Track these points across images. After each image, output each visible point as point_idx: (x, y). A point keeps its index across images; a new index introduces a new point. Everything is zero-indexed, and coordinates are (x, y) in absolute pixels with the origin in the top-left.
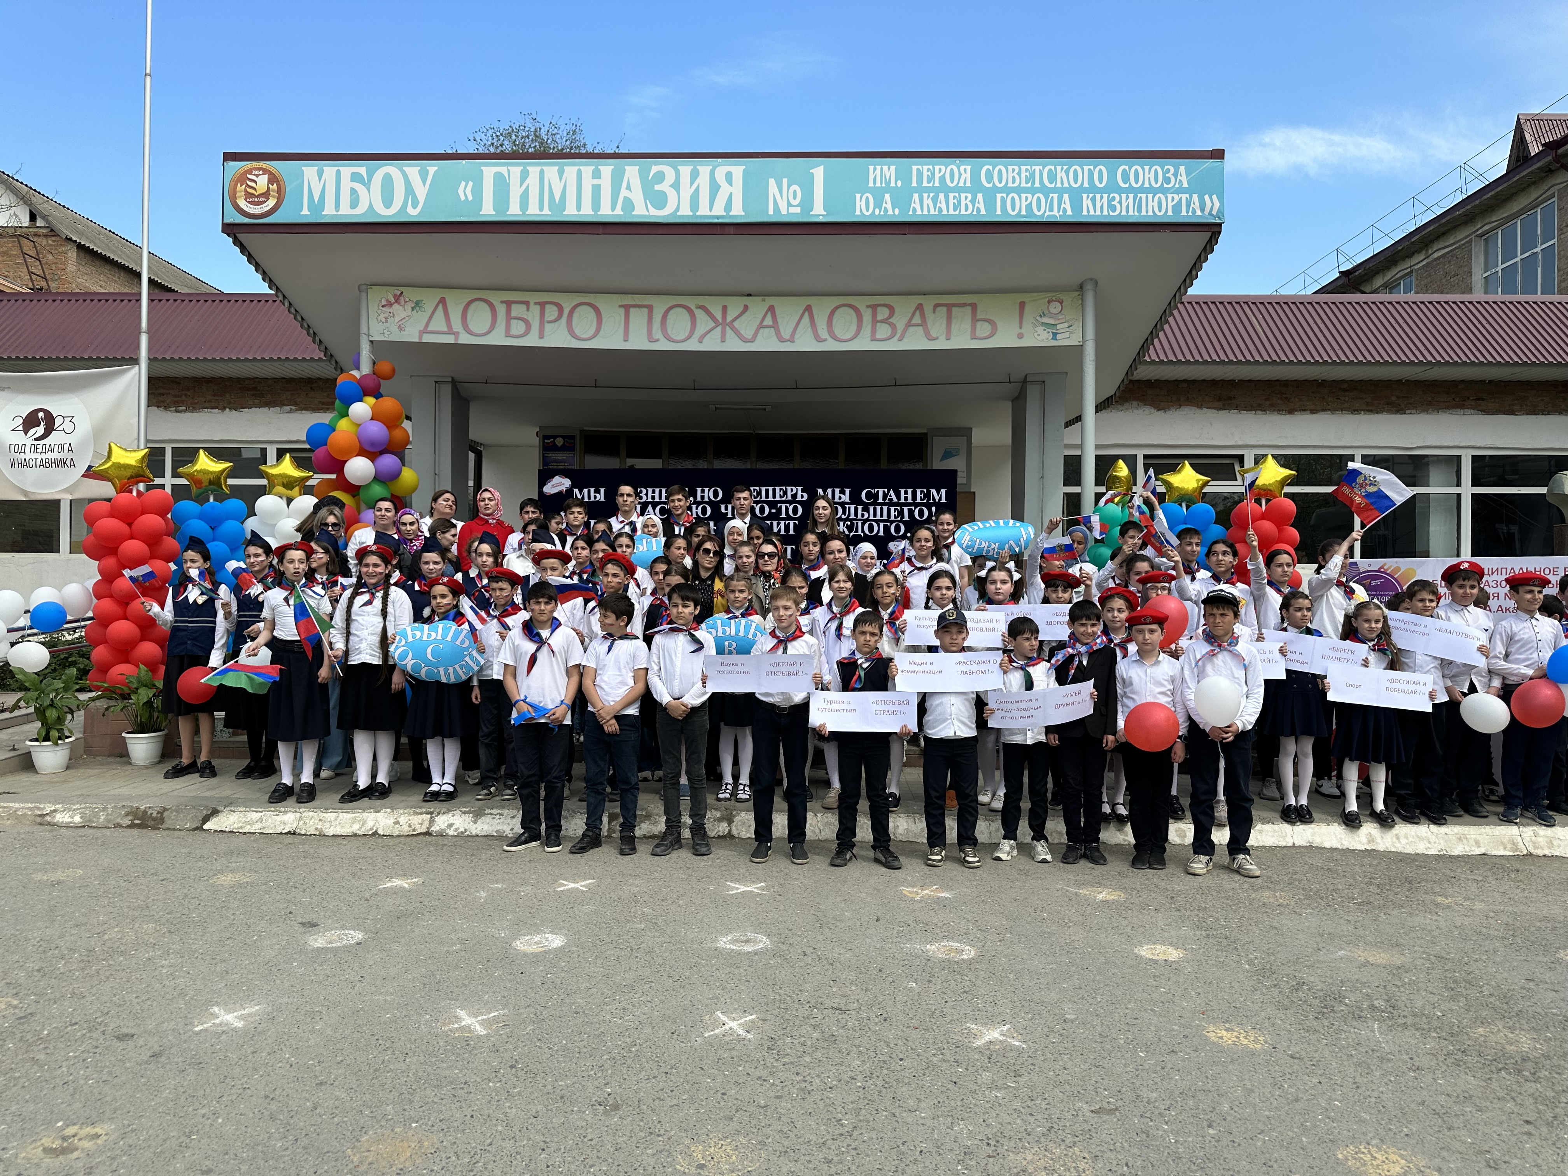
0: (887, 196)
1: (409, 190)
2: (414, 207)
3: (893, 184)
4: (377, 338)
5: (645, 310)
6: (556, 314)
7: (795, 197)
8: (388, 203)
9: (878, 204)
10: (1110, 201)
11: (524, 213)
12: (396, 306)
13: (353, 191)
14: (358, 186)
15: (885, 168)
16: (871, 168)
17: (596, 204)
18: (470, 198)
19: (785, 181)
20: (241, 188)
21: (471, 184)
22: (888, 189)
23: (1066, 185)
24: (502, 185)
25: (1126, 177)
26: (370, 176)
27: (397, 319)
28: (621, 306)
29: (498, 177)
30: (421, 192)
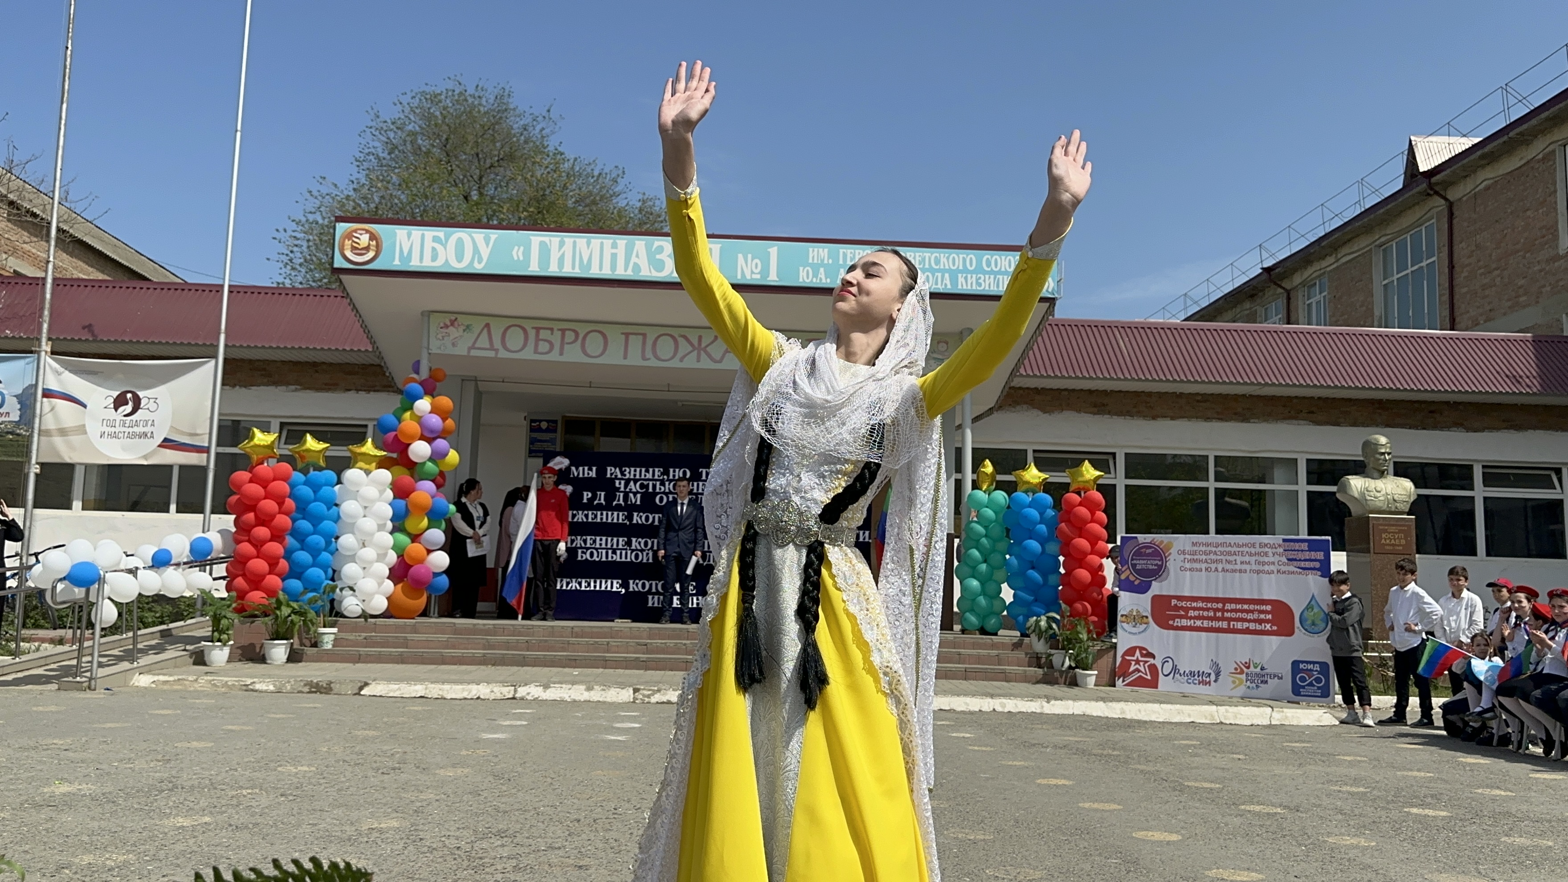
0: (822, 270)
1: (476, 250)
2: (480, 262)
3: (826, 262)
4: (434, 350)
5: (641, 337)
6: (573, 338)
7: (756, 267)
8: (460, 259)
9: (815, 275)
10: (978, 279)
11: (561, 271)
12: (451, 328)
13: (434, 249)
14: (436, 245)
15: (821, 250)
16: (811, 250)
17: (613, 267)
18: (521, 258)
19: (750, 256)
20: (348, 243)
21: (522, 248)
22: (822, 264)
23: (947, 267)
24: (545, 250)
25: (989, 264)
26: (447, 240)
27: (452, 337)
28: (622, 334)
29: (542, 244)
30: (485, 252)
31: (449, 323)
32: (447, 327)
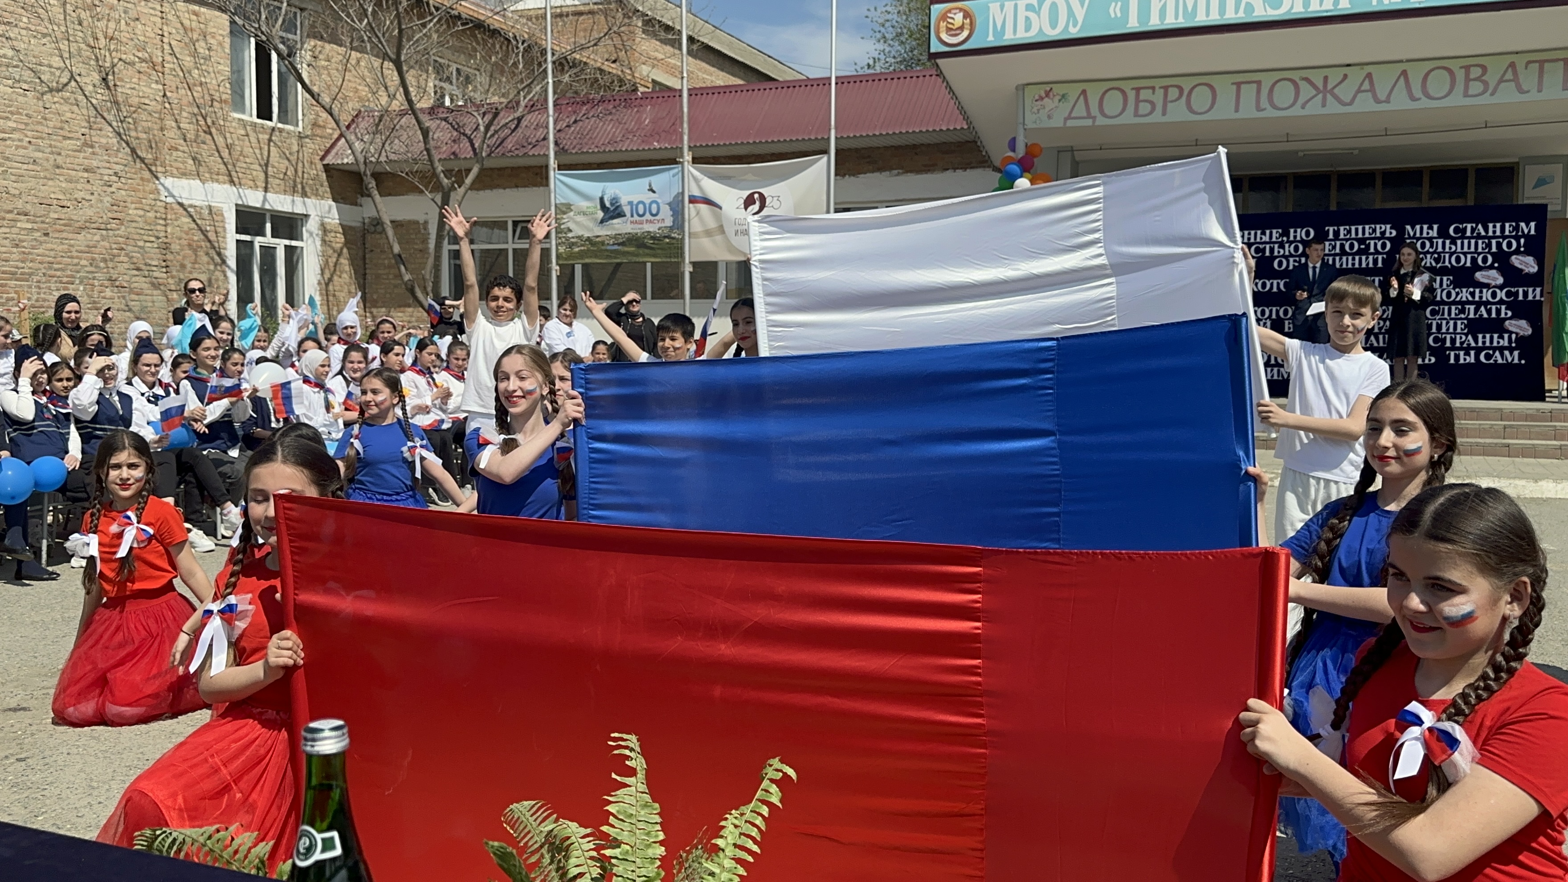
1: (1071, 13)
2: (1075, 26)
4: (1030, 125)
5: (1255, 86)
6: (1177, 95)
11: (1162, 23)
12: (1046, 100)
13: (1027, 19)
14: (1032, 15)
18: (1119, 15)
20: (943, 25)
21: (1119, 4)
26: (1040, 6)
27: (1047, 110)
28: (1233, 84)
30: (1080, 14)
31: (1043, 95)
32: (1042, 98)
